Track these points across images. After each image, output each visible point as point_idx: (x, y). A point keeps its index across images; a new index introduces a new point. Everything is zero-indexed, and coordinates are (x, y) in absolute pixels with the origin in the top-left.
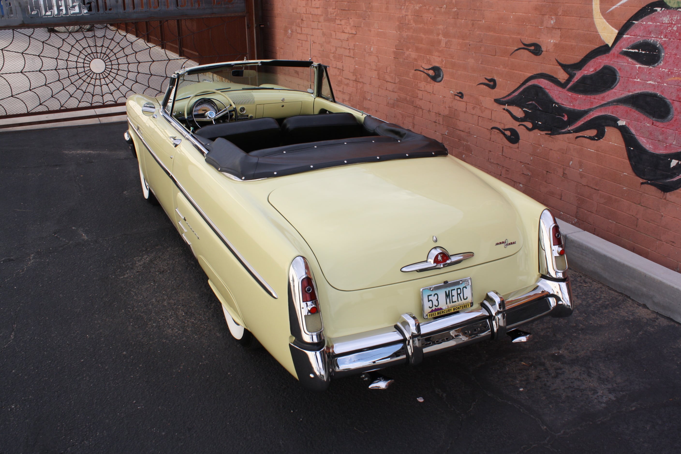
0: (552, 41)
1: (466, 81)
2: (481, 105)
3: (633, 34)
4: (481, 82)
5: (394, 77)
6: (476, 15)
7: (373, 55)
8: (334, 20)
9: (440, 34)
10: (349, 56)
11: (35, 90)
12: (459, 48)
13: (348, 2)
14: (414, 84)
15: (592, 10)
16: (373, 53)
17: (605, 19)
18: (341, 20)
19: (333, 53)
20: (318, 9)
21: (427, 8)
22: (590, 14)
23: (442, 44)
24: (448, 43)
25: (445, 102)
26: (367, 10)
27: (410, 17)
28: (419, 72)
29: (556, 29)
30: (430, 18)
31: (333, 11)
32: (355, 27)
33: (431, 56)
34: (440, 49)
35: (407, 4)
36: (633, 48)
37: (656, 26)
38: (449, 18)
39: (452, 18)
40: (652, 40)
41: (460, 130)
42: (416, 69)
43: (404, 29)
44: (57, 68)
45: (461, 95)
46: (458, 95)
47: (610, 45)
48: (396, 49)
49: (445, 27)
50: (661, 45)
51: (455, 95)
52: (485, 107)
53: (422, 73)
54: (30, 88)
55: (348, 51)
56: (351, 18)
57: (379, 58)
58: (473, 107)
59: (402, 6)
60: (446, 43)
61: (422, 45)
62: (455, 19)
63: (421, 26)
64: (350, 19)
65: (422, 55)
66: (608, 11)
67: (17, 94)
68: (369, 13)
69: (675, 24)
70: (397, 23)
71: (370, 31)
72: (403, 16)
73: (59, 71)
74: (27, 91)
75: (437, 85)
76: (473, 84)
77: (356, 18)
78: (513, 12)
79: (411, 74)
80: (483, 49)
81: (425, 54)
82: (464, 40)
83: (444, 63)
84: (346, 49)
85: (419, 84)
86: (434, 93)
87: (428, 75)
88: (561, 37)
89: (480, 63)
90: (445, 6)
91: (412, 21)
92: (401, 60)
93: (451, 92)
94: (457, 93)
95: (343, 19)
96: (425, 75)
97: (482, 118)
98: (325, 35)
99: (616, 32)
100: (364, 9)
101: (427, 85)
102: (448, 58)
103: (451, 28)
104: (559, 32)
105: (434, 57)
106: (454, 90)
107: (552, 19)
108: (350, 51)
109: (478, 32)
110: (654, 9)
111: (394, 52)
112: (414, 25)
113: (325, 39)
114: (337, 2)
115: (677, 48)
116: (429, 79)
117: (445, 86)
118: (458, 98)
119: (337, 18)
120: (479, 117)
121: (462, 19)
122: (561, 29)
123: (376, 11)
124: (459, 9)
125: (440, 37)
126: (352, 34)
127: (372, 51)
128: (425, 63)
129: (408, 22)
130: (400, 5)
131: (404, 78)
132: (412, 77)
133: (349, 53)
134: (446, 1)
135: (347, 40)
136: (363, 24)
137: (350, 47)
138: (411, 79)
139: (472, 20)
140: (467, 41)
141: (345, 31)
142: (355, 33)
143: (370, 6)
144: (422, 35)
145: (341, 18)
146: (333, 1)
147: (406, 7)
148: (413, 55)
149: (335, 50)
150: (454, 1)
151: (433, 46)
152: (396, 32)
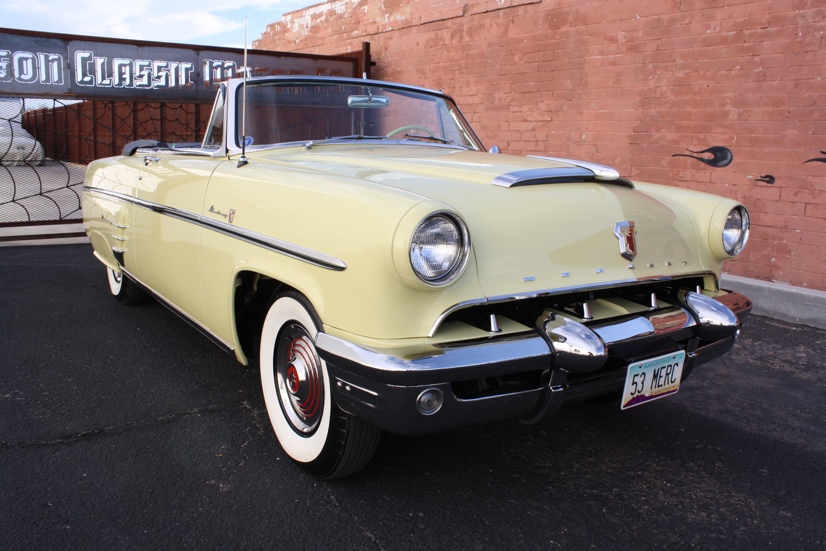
1: (781, 159)
2: (812, 188)
4: (812, 158)
5: (629, 168)
6: (804, 73)
7: (586, 144)
8: (507, 107)
9: (727, 103)
10: (535, 151)
11: (74, 187)
12: (766, 117)
13: (536, 82)
14: (671, 174)
16: (586, 142)
18: (520, 106)
20: (474, 96)
21: (702, 73)
23: (731, 116)
24: (744, 114)
25: (736, 192)
26: (577, 88)
27: (664, 88)
28: (682, 158)
30: (706, 86)
31: (506, 95)
32: (550, 113)
33: (708, 134)
34: (726, 123)
35: (659, 73)
38: (746, 82)
39: (753, 81)
41: (766, 226)
42: (674, 154)
43: (653, 105)
45: (770, 179)
46: (764, 179)
48: (634, 132)
49: (739, 93)
51: (757, 180)
52: (821, 189)
53: (688, 158)
54: (68, 184)
55: (535, 144)
56: (542, 102)
57: (598, 146)
58: (794, 192)
59: (649, 75)
60: (739, 115)
61: (689, 122)
62: (759, 81)
63: (688, 97)
64: (539, 102)
65: (689, 134)
67: (47, 192)
68: (581, 91)
70: (638, 99)
71: (582, 114)
72: (649, 88)
74: (63, 188)
75: (718, 172)
76: (796, 162)
77: (553, 100)
79: (664, 163)
80: (817, 114)
81: (694, 133)
82: (778, 107)
83: (734, 141)
84: (529, 141)
85: (681, 174)
86: (712, 181)
87: (702, 160)
89: (810, 132)
90: (739, 67)
91: (668, 94)
92: (645, 145)
93: (749, 177)
94: (761, 177)
95: (525, 104)
96: (695, 160)
97: (813, 205)
98: (486, 128)
100: (570, 87)
101: (697, 172)
102: (743, 133)
103: (750, 95)
105: (713, 135)
106: (756, 174)
108: (537, 144)
109: (807, 94)
111: (630, 137)
112: (674, 97)
113: (487, 133)
114: (514, 83)
116: (703, 165)
117: (736, 170)
118: (764, 184)
119: (512, 103)
120: (808, 205)
121: (773, 80)
123: (595, 87)
124: (767, 69)
125: (727, 108)
126: (544, 121)
127: (584, 139)
128: (695, 145)
129: (661, 95)
130: (644, 75)
131: (650, 168)
132: (666, 166)
133: (535, 146)
134: (741, 61)
135: (532, 130)
136: (568, 106)
137: (538, 139)
138: (665, 168)
139: (794, 80)
140: (783, 108)
141: (529, 119)
142: (550, 119)
143: (583, 82)
144: (689, 109)
145: (521, 104)
146: (506, 84)
147: (656, 77)
148: (671, 136)
149: (507, 146)
150: (757, 59)
151: (713, 121)
152: (636, 110)
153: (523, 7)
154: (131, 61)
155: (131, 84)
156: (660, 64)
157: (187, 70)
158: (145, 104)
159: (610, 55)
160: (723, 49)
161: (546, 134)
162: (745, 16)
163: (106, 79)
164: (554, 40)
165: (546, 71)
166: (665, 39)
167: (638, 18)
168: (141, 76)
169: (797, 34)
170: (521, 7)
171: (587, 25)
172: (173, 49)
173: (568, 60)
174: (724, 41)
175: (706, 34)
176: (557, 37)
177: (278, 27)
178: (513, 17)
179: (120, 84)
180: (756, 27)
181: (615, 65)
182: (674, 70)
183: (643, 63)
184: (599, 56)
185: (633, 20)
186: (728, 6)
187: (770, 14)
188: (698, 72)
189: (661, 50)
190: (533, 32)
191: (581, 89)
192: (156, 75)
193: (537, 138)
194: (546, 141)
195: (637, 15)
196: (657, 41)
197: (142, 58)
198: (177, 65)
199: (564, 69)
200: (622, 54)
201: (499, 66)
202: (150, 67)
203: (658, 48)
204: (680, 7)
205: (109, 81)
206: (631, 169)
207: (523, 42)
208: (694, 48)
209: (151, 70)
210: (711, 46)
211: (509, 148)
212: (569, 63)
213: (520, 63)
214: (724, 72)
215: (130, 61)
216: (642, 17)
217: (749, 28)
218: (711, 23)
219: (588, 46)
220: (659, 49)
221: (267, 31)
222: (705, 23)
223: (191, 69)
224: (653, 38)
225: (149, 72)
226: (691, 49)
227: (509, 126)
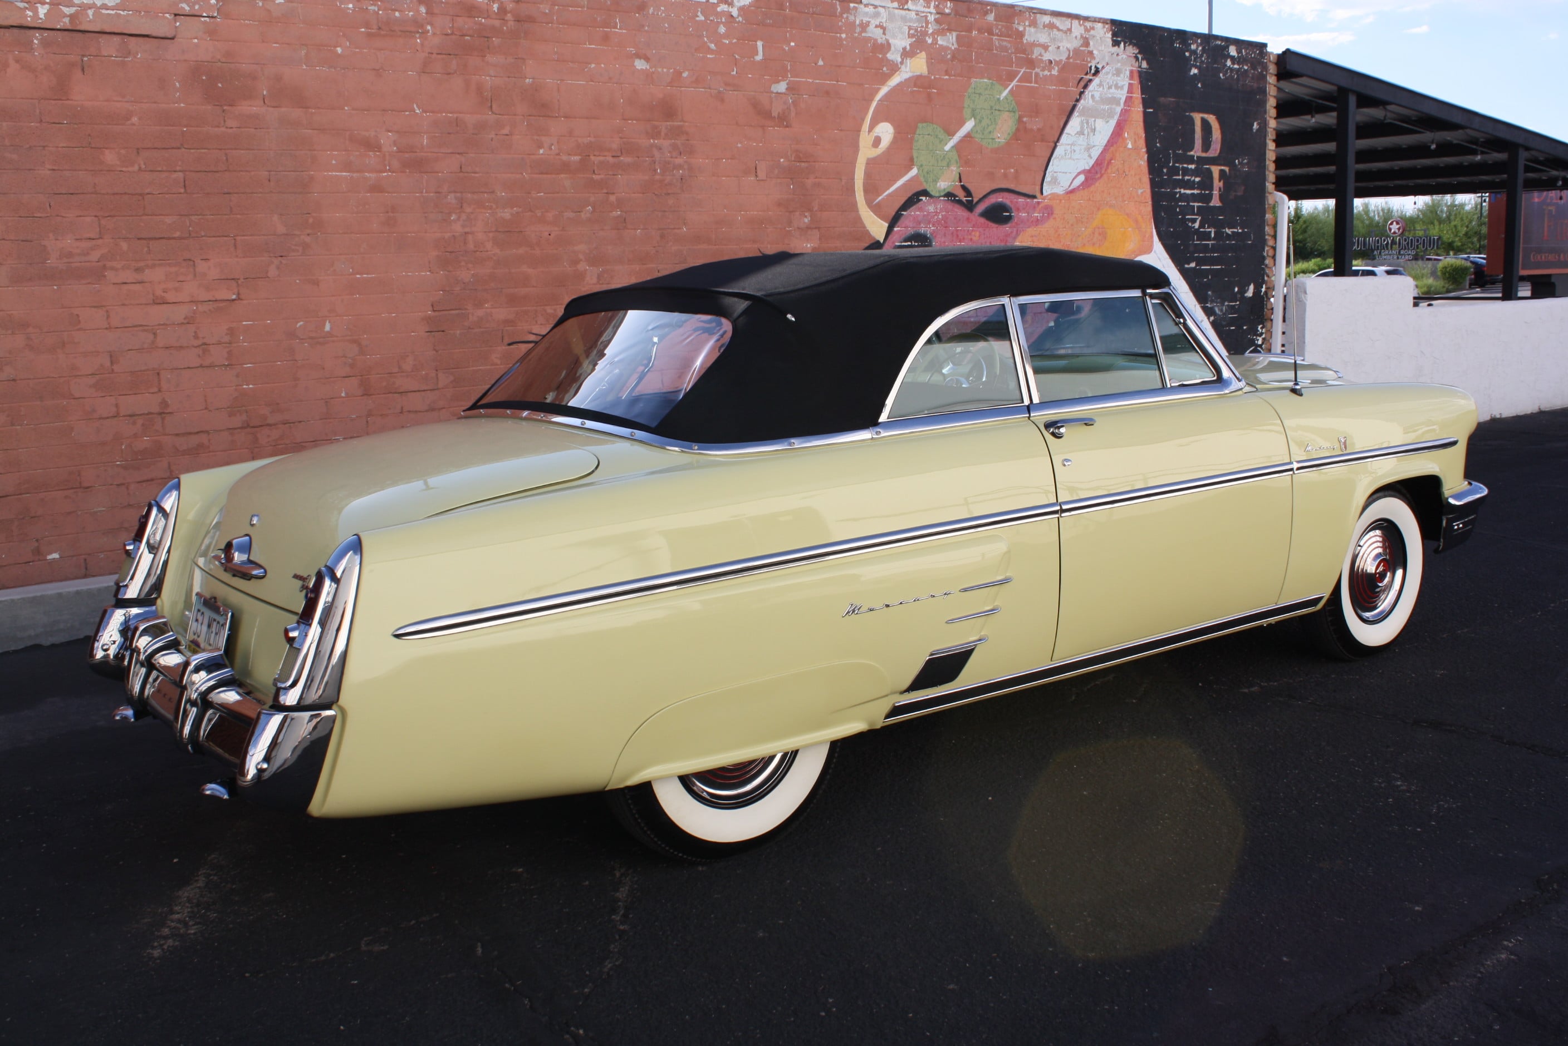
0: (809, 246)
3: (903, 226)
6: (668, 221)
7: (333, 341)
8: (98, 273)
9: (581, 260)
10: (201, 366)
15: (856, 202)
16: (333, 337)
17: (872, 211)
18: (138, 270)
19: (92, 374)
21: (539, 214)
22: (854, 207)
23: (588, 279)
24: (605, 276)
26: (297, 232)
27: (479, 236)
28: (523, 346)
29: (813, 228)
30: (548, 233)
31: (86, 245)
32: (234, 282)
33: (558, 306)
34: (583, 289)
35: (469, 210)
36: (905, 241)
37: (924, 216)
38: (602, 230)
39: (611, 229)
40: (922, 231)
42: (510, 342)
43: (463, 264)
47: (882, 241)
48: (434, 311)
49: (594, 246)
50: (932, 234)
56: (207, 259)
57: (365, 342)
59: (450, 214)
60: (599, 277)
61: (527, 289)
62: (618, 229)
63: (521, 251)
64: (197, 261)
65: (530, 308)
66: (875, 203)
68: (308, 239)
69: (939, 213)
70: (435, 253)
71: (316, 283)
72: (454, 236)
77: (237, 256)
78: (741, 211)
79: (495, 357)
81: (537, 306)
82: (645, 264)
84: (182, 347)
88: (820, 239)
90: (590, 207)
91: (489, 245)
92: (458, 332)
95: (153, 266)
99: (887, 225)
100: (281, 229)
103: (610, 248)
104: (816, 234)
107: (806, 217)
108: (207, 351)
109: (675, 248)
110: (920, 198)
111: (427, 319)
112: (497, 251)
114: (108, 216)
115: (945, 235)
119: (109, 264)
121: (635, 229)
122: (819, 228)
123: (341, 232)
124: (626, 213)
125: (582, 266)
126: (216, 301)
127: (328, 332)
128: (541, 324)
129: (475, 247)
130: (442, 212)
131: (472, 369)
132: (499, 362)
133: (199, 356)
134: (592, 199)
135: (185, 322)
136: (278, 268)
137: (205, 341)
138: (498, 367)
139: (659, 229)
140: (651, 266)
141: (170, 297)
142: (234, 297)
143: (311, 220)
144: (525, 269)
145: (141, 264)
146: (77, 216)
147: (464, 217)
148: (502, 313)
149: (109, 364)
150: (612, 198)
151: (564, 286)
152: (432, 273)
153: (116, 39)
156: (469, 195)
159: (369, 172)
160: (565, 180)
161: (228, 329)
162: (589, 136)
164: (223, 129)
165: (208, 194)
166: (473, 155)
167: (418, 111)
169: (655, 170)
170: (105, 36)
171: (308, 108)
173: (267, 173)
174: (565, 168)
175: (539, 155)
176: (230, 123)
178: (83, 56)
180: (606, 153)
181: (382, 192)
182: (494, 206)
183: (436, 193)
184: (341, 172)
185: (407, 113)
186: (565, 117)
187: (621, 138)
188: (532, 211)
189: (467, 172)
190: (155, 103)
191: (308, 235)
193: (203, 338)
194: (230, 343)
195: (415, 106)
196: (458, 156)
199: (261, 193)
200: (393, 172)
201: (49, 172)
203: (461, 168)
204: (491, 106)
206: (437, 375)
207: (129, 122)
208: (522, 174)
210: (547, 173)
211: (116, 368)
212: (269, 181)
213: (124, 169)
214: (571, 215)
216: (426, 112)
217: (596, 153)
218: (543, 139)
219: (314, 150)
220: (463, 170)
222: (536, 137)
224: (449, 152)
226: (519, 176)
227: (108, 317)
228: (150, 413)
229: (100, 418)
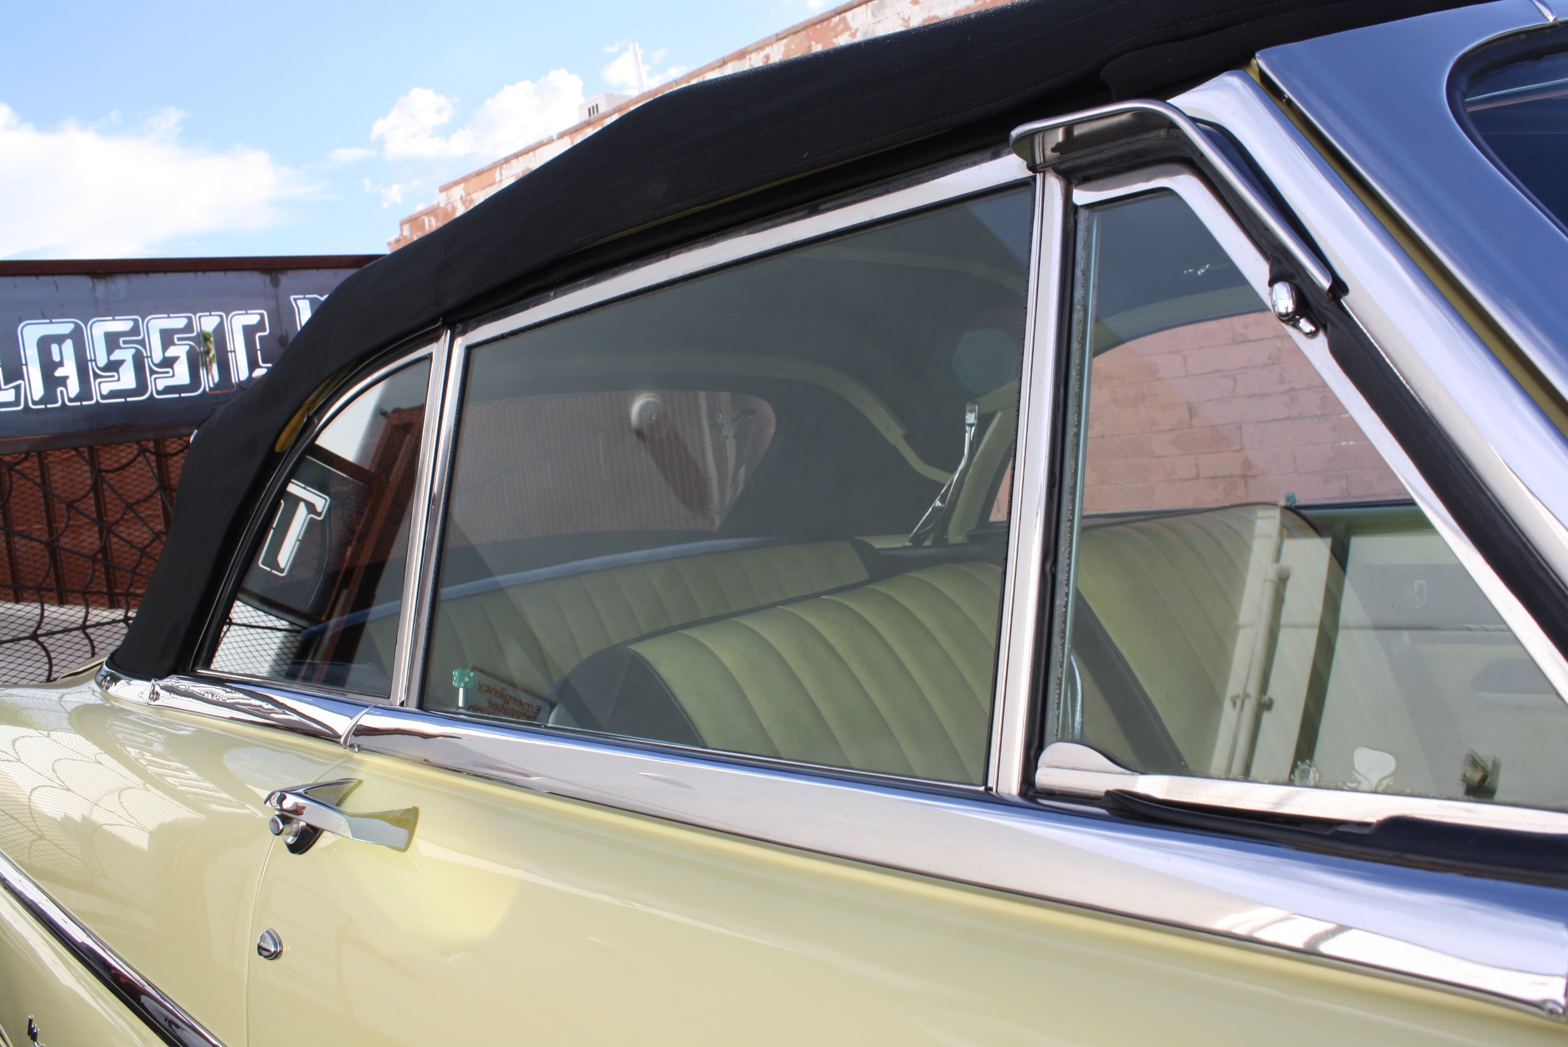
44: (39, 627)
73: (51, 641)
154: (76, 324)
155: (85, 392)
157: (249, 332)
158: (135, 446)
163: (3, 387)
168: (114, 366)
172: (200, 274)
177: (430, 221)
179: (49, 396)
192: (158, 356)
197: (112, 312)
198: (217, 320)
202: (139, 335)
205: (13, 391)
209: (142, 343)
211: (1195, 421)
215: (72, 326)
221: (402, 234)
223: (260, 326)
225: (137, 350)
227: (1185, 363)
228: (1231, 476)
229: (1181, 480)
